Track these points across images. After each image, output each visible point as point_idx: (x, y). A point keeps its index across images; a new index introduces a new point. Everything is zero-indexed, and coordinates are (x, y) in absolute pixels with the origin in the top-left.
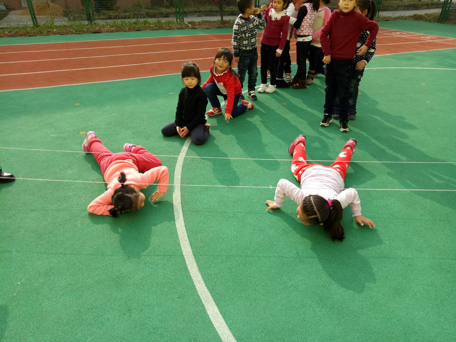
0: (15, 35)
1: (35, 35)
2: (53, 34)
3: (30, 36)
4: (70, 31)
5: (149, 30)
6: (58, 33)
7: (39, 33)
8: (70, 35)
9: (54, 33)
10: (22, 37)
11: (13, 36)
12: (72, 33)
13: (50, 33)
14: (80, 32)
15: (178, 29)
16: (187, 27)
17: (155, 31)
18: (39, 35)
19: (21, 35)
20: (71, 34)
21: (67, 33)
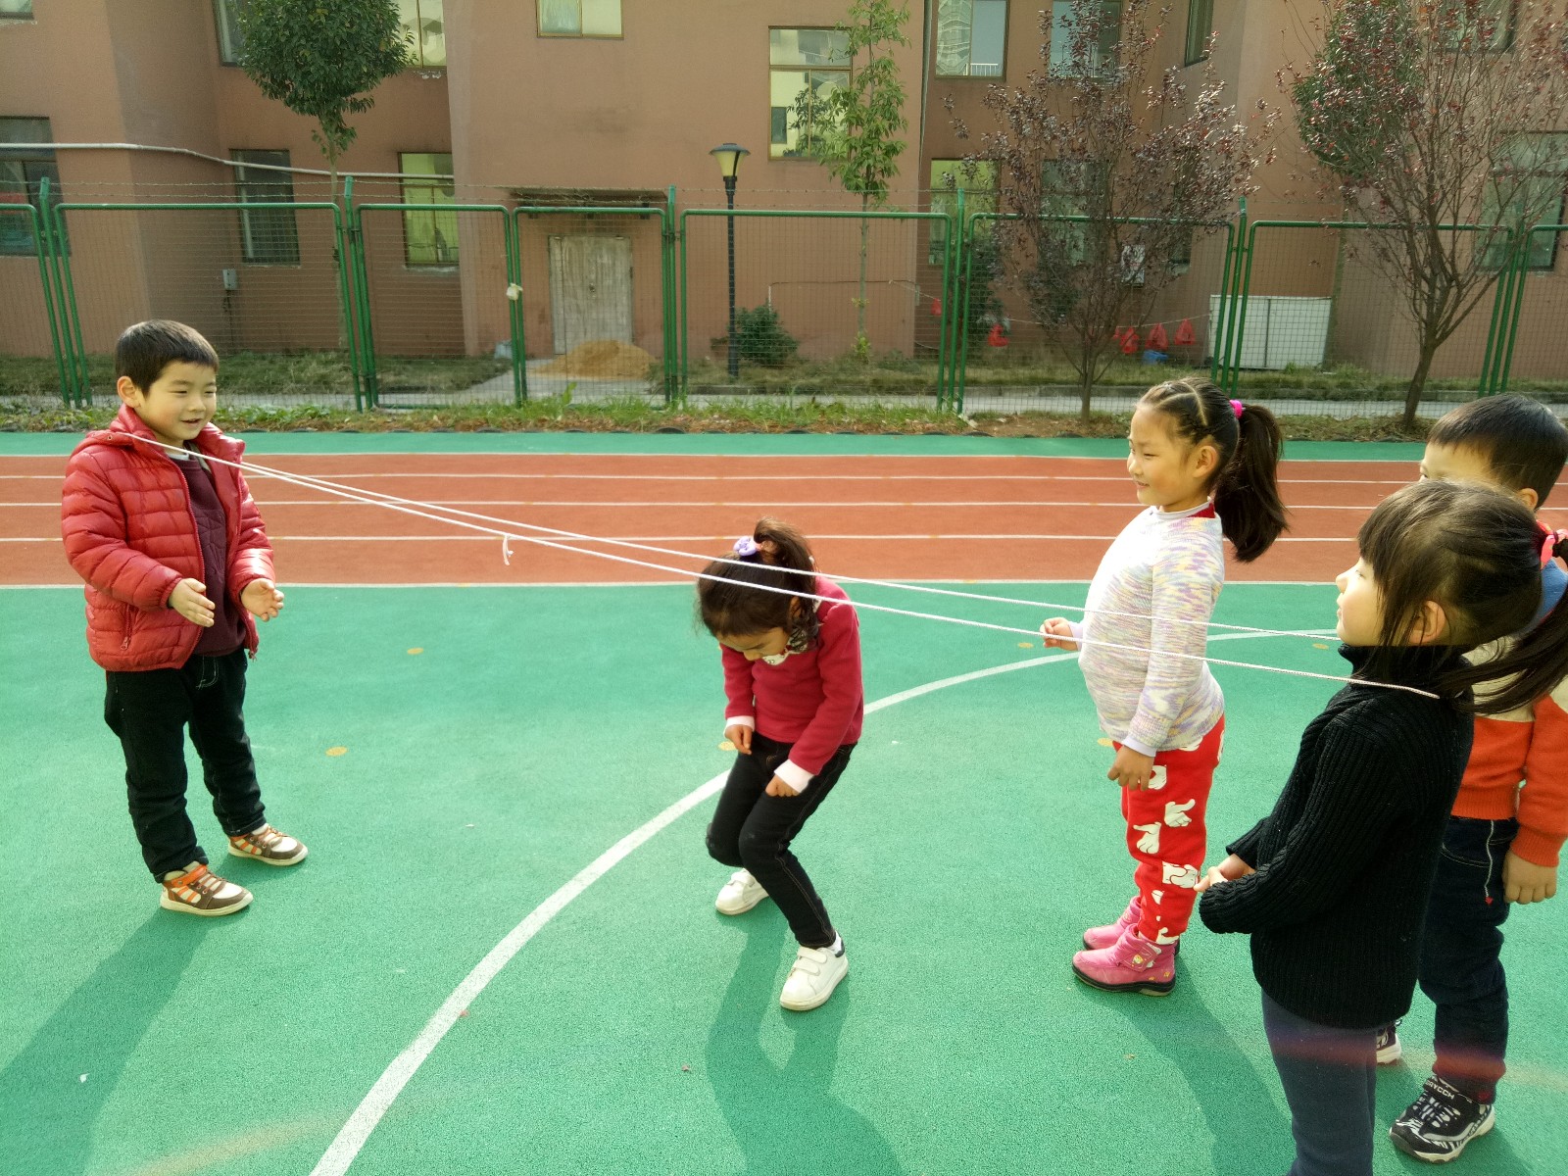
0: (453, 426)
1: (502, 428)
2: (550, 428)
3: (487, 431)
4: (600, 423)
5: (832, 432)
6: (568, 428)
7: (514, 424)
8: (596, 435)
9: (555, 427)
10: (467, 434)
11: (443, 429)
12: (604, 429)
13: (543, 426)
14: (627, 427)
15: (929, 432)
16: (961, 428)
17: (847, 436)
18: (513, 429)
19: (467, 428)
20: (599, 430)
21: (590, 429)
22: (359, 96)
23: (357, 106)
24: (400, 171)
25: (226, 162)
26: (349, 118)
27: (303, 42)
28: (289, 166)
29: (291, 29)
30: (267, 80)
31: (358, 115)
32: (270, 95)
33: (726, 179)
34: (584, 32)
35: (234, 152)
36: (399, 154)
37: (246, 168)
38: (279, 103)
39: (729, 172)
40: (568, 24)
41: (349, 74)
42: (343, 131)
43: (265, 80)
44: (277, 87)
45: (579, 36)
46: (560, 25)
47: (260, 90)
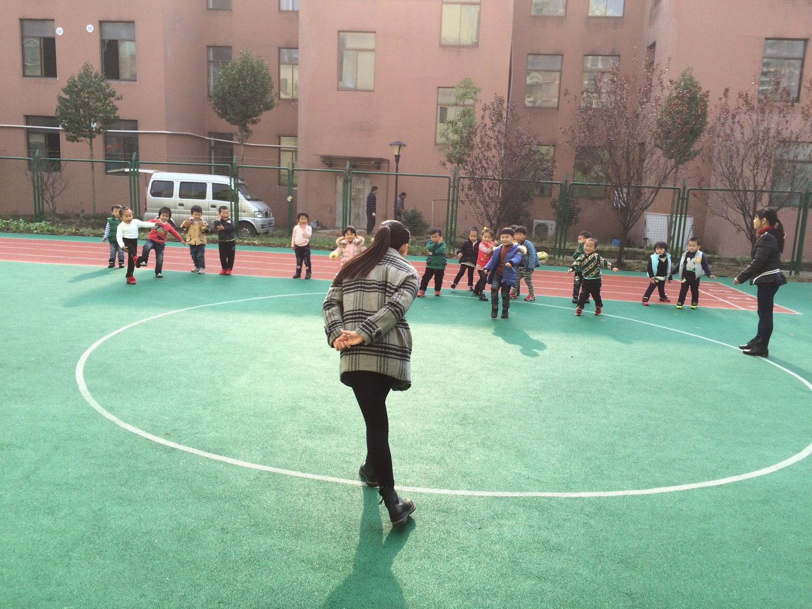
22: (255, 118)
23: (254, 122)
24: (280, 144)
25: (206, 138)
26: (250, 126)
27: (234, 98)
28: (232, 141)
29: (230, 93)
30: (220, 111)
31: (254, 126)
32: (221, 118)
33: (395, 156)
34: (358, 88)
35: (210, 134)
36: (279, 137)
37: (214, 141)
38: (224, 120)
39: (396, 153)
40: (352, 86)
41: (250, 111)
42: (247, 131)
43: (219, 111)
44: (224, 115)
45: (356, 90)
46: (347, 85)
47: (217, 115)
